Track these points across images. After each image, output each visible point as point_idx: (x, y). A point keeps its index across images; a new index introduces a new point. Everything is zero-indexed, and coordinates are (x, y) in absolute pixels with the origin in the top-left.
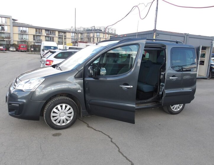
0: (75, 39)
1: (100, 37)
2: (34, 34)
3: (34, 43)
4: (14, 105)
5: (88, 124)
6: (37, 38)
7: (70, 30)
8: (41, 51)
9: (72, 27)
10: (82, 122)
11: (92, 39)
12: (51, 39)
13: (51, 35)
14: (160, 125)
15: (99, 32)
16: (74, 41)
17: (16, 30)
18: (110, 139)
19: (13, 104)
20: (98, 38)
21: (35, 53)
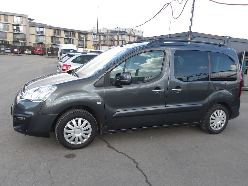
0: (97, 42)
1: (125, 40)
2: (52, 35)
3: (52, 45)
4: (20, 118)
5: (109, 144)
6: (55, 40)
7: (92, 31)
8: (59, 54)
9: (93, 28)
10: (102, 141)
11: (116, 42)
12: (70, 41)
13: (70, 36)
14: (197, 147)
15: (124, 35)
16: (95, 43)
17: (33, 30)
18: (135, 164)
19: (18, 117)
20: (122, 41)
21: (53, 56)
